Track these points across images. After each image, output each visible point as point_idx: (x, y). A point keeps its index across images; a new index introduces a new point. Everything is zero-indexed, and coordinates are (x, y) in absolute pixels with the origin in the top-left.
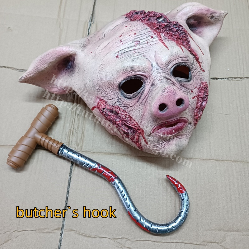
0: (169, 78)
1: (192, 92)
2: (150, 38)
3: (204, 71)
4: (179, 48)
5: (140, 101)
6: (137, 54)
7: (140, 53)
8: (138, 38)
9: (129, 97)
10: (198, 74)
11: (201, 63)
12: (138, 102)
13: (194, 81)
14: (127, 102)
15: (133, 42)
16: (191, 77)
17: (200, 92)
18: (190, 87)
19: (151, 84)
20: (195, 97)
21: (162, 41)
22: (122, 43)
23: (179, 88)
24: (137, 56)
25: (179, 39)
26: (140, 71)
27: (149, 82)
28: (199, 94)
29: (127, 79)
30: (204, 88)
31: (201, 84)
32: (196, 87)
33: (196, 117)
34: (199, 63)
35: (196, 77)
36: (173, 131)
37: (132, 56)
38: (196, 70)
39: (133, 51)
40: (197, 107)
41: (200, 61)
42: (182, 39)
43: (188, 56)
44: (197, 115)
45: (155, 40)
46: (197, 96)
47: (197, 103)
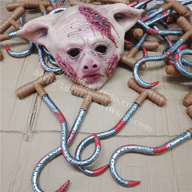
0: (93, 52)
1: (106, 60)
2: (87, 28)
3: (118, 48)
4: (102, 36)
5: (77, 61)
6: (78, 36)
7: (80, 36)
8: (81, 27)
9: (72, 58)
10: (113, 50)
11: (117, 43)
12: (76, 62)
13: (109, 54)
14: (71, 60)
15: (77, 29)
16: (107, 52)
17: (111, 60)
18: (105, 58)
19: (83, 54)
20: (107, 63)
21: (93, 31)
22: (72, 28)
23: (98, 58)
24: (78, 38)
25: (104, 30)
26: (78, 46)
27: (82, 52)
28: (110, 61)
29: (72, 49)
30: (114, 58)
31: (112, 56)
32: (109, 58)
33: (108, 73)
34: (115, 43)
35: (110, 52)
36: (92, 79)
37: (76, 37)
38: (111, 48)
39: (77, 34)
40: (108, 68)
41: (116, 42)
42: (105, 30)
43: (107, 41)
44: (108, 72)
45: (89, 30)
46: (108, 63)
47: (109, 66)
